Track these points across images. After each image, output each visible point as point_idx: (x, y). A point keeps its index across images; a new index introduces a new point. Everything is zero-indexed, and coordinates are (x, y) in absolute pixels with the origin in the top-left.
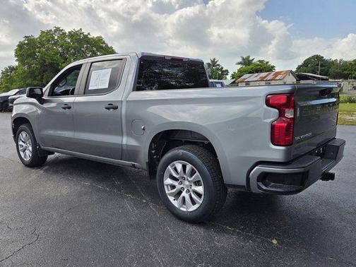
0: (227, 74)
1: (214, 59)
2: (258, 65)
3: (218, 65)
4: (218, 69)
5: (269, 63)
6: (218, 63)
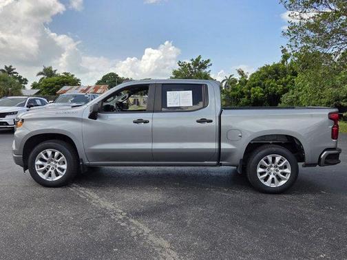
0: (26, 83)
1: (11, 66)
2: (63, 77)
3: (16, 73)
4: (15, 77)
5: (75, 77)
6: (14, 71)
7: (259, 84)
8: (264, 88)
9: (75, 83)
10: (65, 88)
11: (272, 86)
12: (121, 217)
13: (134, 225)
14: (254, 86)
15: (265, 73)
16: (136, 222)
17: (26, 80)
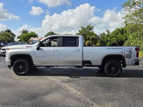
2: (31, 34)
5: (36, 33)
7: (115, 37)
8: (117, 38)
9: (36, 36)
10: (32, 38)
11: (121, 37)
12: (59, 82)
13: (63, 85)
14: (113, 37)
15: (118, 32)
16: (64, 84)
17: (15, 35)
